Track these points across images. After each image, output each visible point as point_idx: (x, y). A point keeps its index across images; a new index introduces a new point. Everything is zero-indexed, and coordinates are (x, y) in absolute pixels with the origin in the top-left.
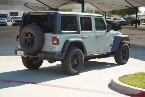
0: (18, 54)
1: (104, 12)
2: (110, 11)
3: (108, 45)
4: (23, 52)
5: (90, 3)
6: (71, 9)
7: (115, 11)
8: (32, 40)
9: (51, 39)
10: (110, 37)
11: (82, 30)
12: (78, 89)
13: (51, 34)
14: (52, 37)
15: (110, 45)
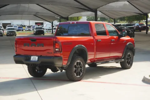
5: (100, 11)
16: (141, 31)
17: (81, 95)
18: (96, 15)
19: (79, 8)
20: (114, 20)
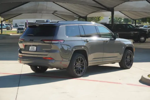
1: (133, 20)
2: (141, 19)
5: (119, 11)
6: (100, 17)
7: (146, 18)
17: (63, 93)
18: (113, 14)
19: (95, 7)
20: (136, 21)
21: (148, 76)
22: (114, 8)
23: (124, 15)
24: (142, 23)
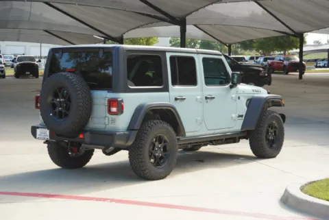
0: (38, 136)
1: (225, 44)
2: (239, 43)
3: (234, 116)
4: (48, 132)
5: (195, 25)
6: (150, 38)
8: (67, 104)
9: (106, 102)
10: (239, 98)
11: (174, 83)
12: (216, 211)
13: (106, 92)
14: (107, 99)
15: (239, 116)
16: (287, 74)
18: (183, 31)
19: (143, 14)
20: (229, 47)
21: (302, 189)
22: (187, 18)
23: (203, 32)
24: (243, 51)
